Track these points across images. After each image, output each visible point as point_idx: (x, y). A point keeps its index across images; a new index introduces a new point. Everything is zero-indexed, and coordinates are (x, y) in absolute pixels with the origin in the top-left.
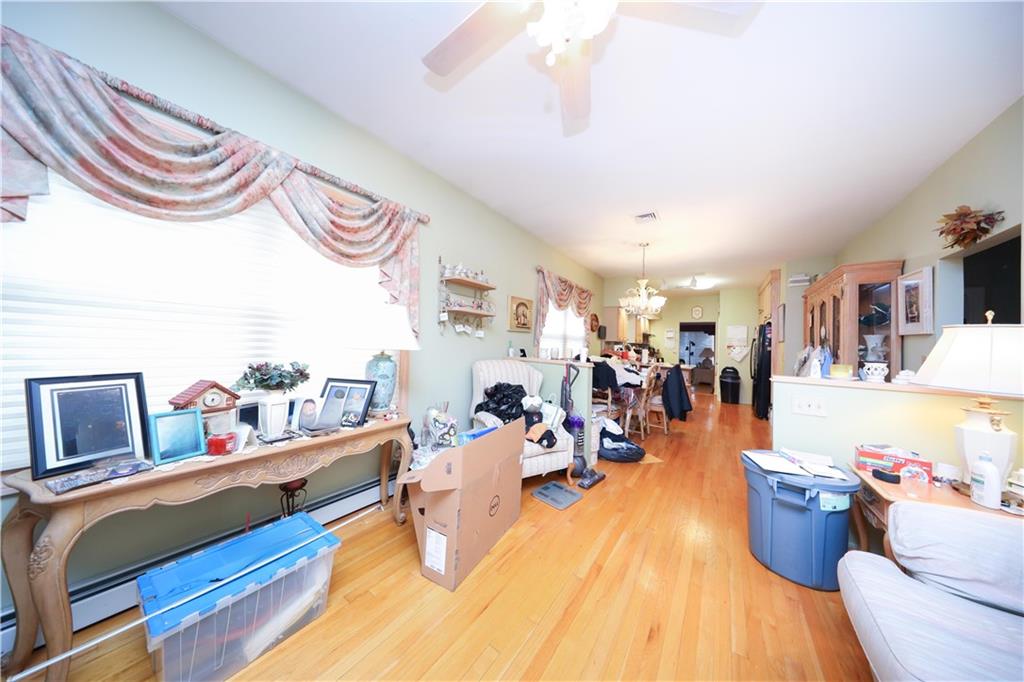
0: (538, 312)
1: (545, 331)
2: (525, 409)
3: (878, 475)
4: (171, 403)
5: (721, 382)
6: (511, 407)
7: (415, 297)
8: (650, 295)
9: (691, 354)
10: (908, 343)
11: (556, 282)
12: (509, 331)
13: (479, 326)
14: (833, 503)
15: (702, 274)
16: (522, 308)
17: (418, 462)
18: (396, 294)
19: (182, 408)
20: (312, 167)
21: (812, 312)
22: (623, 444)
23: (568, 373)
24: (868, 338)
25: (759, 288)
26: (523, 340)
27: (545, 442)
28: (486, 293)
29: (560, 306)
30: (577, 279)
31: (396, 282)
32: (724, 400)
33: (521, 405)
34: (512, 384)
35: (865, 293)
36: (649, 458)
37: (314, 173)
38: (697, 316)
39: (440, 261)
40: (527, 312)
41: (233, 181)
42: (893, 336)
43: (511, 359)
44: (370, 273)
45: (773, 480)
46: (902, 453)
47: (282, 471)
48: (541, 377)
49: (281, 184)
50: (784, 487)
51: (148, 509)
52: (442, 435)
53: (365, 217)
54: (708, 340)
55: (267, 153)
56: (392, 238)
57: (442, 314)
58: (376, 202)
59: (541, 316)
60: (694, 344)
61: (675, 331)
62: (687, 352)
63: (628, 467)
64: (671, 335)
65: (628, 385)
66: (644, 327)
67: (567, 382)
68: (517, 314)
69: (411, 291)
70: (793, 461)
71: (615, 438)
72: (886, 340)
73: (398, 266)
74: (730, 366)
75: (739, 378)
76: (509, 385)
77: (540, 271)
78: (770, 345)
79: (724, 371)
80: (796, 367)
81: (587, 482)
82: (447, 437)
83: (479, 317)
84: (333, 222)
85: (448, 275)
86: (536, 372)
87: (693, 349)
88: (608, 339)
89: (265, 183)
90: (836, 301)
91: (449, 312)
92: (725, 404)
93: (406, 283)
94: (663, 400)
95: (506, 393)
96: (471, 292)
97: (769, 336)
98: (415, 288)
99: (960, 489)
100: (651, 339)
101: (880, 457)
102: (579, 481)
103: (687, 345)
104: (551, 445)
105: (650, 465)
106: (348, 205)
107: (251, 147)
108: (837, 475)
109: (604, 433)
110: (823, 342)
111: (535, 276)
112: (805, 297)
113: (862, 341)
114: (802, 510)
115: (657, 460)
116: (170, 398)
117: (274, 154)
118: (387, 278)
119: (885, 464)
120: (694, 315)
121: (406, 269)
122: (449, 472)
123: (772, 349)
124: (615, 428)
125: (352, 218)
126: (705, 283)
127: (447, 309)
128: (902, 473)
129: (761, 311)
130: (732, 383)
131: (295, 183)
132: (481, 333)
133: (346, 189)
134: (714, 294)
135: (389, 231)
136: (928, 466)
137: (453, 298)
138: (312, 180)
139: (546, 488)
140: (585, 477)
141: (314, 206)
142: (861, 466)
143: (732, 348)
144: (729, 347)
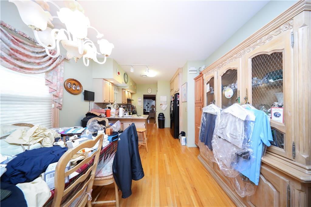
5: (158, 119)
9: (148, 107)
25: (171, 81)
32: (159, 127)
38: (150, 92)
54: (153, 102)
60: (149, 104)
61: (142, 99)
62: (147, 106)
64: (140, 100)
66: (128, 96)
74: (161, 113)
75: (164, 118)
78: (179, 104)
79: (159, 115)
97: (178, 99)
103: (147, 104)
120: (149, 92)
130: (162, 120)
144: (161, 105)
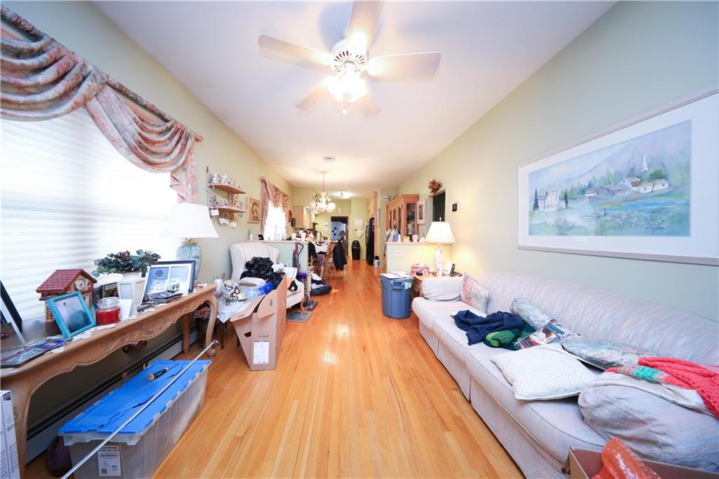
0: (263, 209)
1: (267, 221)
2: (275, 271)
3: (418, 274)
4: (38, 291)
5: (353, 249)
6: (268, 272)
7: (196, 197)
8: (327, 202)
9: (335, 234)
10: (420, 227)
11: (273, 189)
12: (249, 222)
13: (231, 219)
14: (408, 286)
15: (346, 190)
16: (255, 206)
17: (222, 313)
18: (184, 195)
19: (64, 293)
20: (120, 84)
21: (390, 213)
22: (321, 285)
23: (297, 247)
24: (409, 225)
25: (368, 199)
26: (256, 228)
27: (293, 288)
28: (236, 195)
29: (275, 205)
30: (283, 188)
31: (184, 185)
32: (353, 258)
33: (272, 270)
34: (263, 257)
35: (408, 206)
36: (334, 291)
37: (120, 90)
38: (341, 213)
39: (207, 170)
40: (258, 209)
41: (61, 87)
42: (416, 225)
43: (252, 241)
44: (164, 178)
45: (392, 282)
46: (422, 265)
47: (151, 330)
48: (278, 252)
49: (96, 95)
50: (395, 284)
51: (73, 371)
52: (232, 294)
53: (161, 133)
55: (84, 66)
56: (181, 151)
57: (212, 211)
58: (167, 121)
59: (264, 212)
60: (336, 229)
61: (329, 222)
63: (326, 296)
64: (327, 223)
65: (321, 253)
66: (314, 219)
67: (296, 253)
68: (252, 210)
69: (192, 193)
70: (396, 274)
71: (318, 282)
72: (414, 225)
73: (184, 173)
74: (356, 240)
75: (359, 246)
76: (261, 258)
77: (263, 181)
78: (374, 229)
79: (353, 243)
80: (385, 239)
81: (311, 307)
82: (235, 295)
83: (232, 212)
84: (140, 134)
85: (215, 182)
86: (274, 249)
87: (335, 231)
88: (296, 227)
89: (86, 93)
90: (400, 209)
91: (220, 210)
92: (355, 261)
93: (189, 186)
94: (334, 260)
95: (260, 263)
96: (225, 194)
97: (373, 224)
98: (194, 191)
99: (434, 274)
100: (316, 226)
101: (417, 268)
102: (307, 308)
104: (296, 289)
105: (335, 293)
106: (147, 121)
107: (70, 58)
108: (408, 276)
109: (313, 281)
110: (395, 227)
111: (259, 184)
112: (387, 206)
113: (407, 227)
114: (400, 290)
115: (337, 291)
116: (36, 288)
117: (90, 68)
118: (176, 183)
119: (418, 270)
120: (339, 213)
121: (189, 176)
122: (271, 304)
123: (374, 231)
124: (317, 278)
125: (152, 132)
126: (347, 195)
127: (218, 207)
128: (423, 272)
129: (369, 212)
130: (357, 249)
131: (106, 95)
132: (234, 224)
133: (145, 107)
134: (349, 201)
135: (179, 146)
136: (428, 268)
137: (219, 199)
138: (120, 96)
139: (292, 315)
140: (309, 305)
141: (125, 119)
142: (413, 272)
143: (356, 231)
